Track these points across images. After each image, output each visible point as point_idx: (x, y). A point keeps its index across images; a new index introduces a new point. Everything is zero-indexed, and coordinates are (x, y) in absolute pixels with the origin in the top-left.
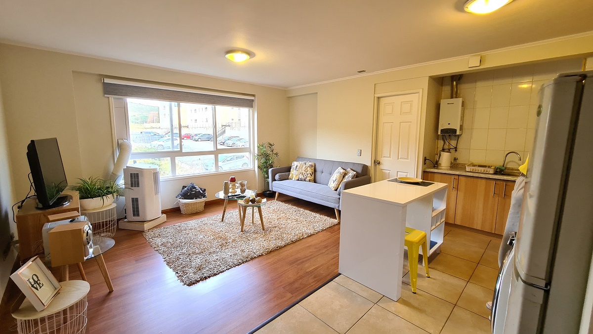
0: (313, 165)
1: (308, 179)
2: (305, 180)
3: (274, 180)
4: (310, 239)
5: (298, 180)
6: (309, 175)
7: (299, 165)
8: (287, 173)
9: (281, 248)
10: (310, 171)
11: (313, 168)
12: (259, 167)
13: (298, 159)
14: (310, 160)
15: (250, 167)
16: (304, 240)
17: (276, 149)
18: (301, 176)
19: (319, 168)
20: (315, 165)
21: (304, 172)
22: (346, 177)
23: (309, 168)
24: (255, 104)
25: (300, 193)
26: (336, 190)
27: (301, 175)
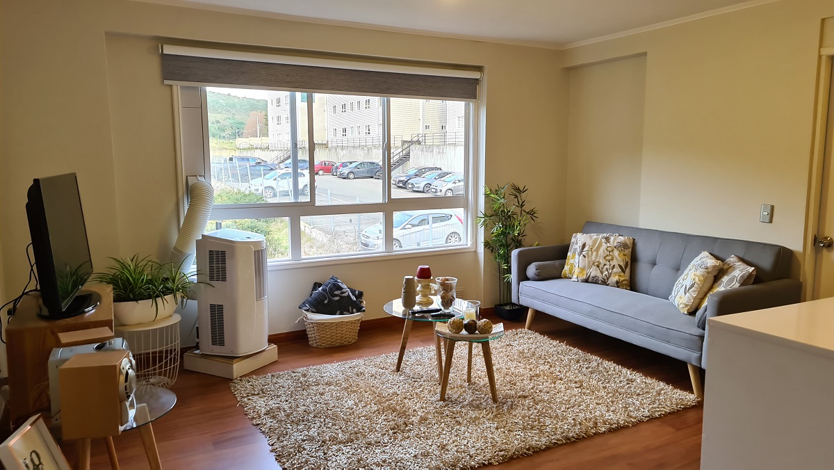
0: (629, 243)
1: (614, 279)
2: (604, 283)
3: (523, 277)
4: (615, 439)
5: (586, 281)
6: (617, 270)
7: (589, 242)
8: (557, 263)
9: (537, 452)
10: (618, 258)
11: (628, 251)
12: (487, 245)
13: (589, 225)
14: (619, 229)
15: (465, 242)
16: (598, 440)
17: (532, 200)
18: (594, 272)
19: (644, 252)
20: (634, 244)
21: (602, 261)
22: (725, 279)
23: (616, 253)
24: (483, 90)
25: (590, 315)
26: (692, 313)
27: (594, 268)
